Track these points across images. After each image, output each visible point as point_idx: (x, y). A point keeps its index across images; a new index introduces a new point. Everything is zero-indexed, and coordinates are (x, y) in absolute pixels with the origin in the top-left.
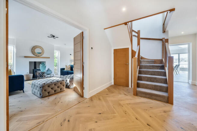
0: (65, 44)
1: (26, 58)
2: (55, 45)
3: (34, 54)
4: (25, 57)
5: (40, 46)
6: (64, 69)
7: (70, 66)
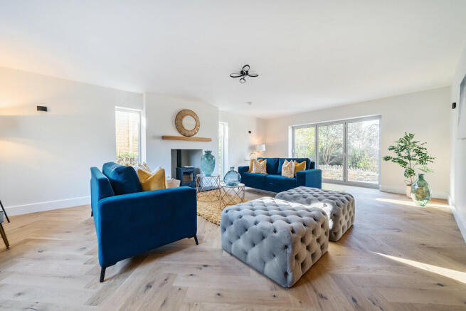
0: (250, 103)
1: (165, 141)
2: (220, 109)
3: (180, 132)
4: (164, 138)
5: (192, 112)
6: (247, 169)
7: (265, 161)
